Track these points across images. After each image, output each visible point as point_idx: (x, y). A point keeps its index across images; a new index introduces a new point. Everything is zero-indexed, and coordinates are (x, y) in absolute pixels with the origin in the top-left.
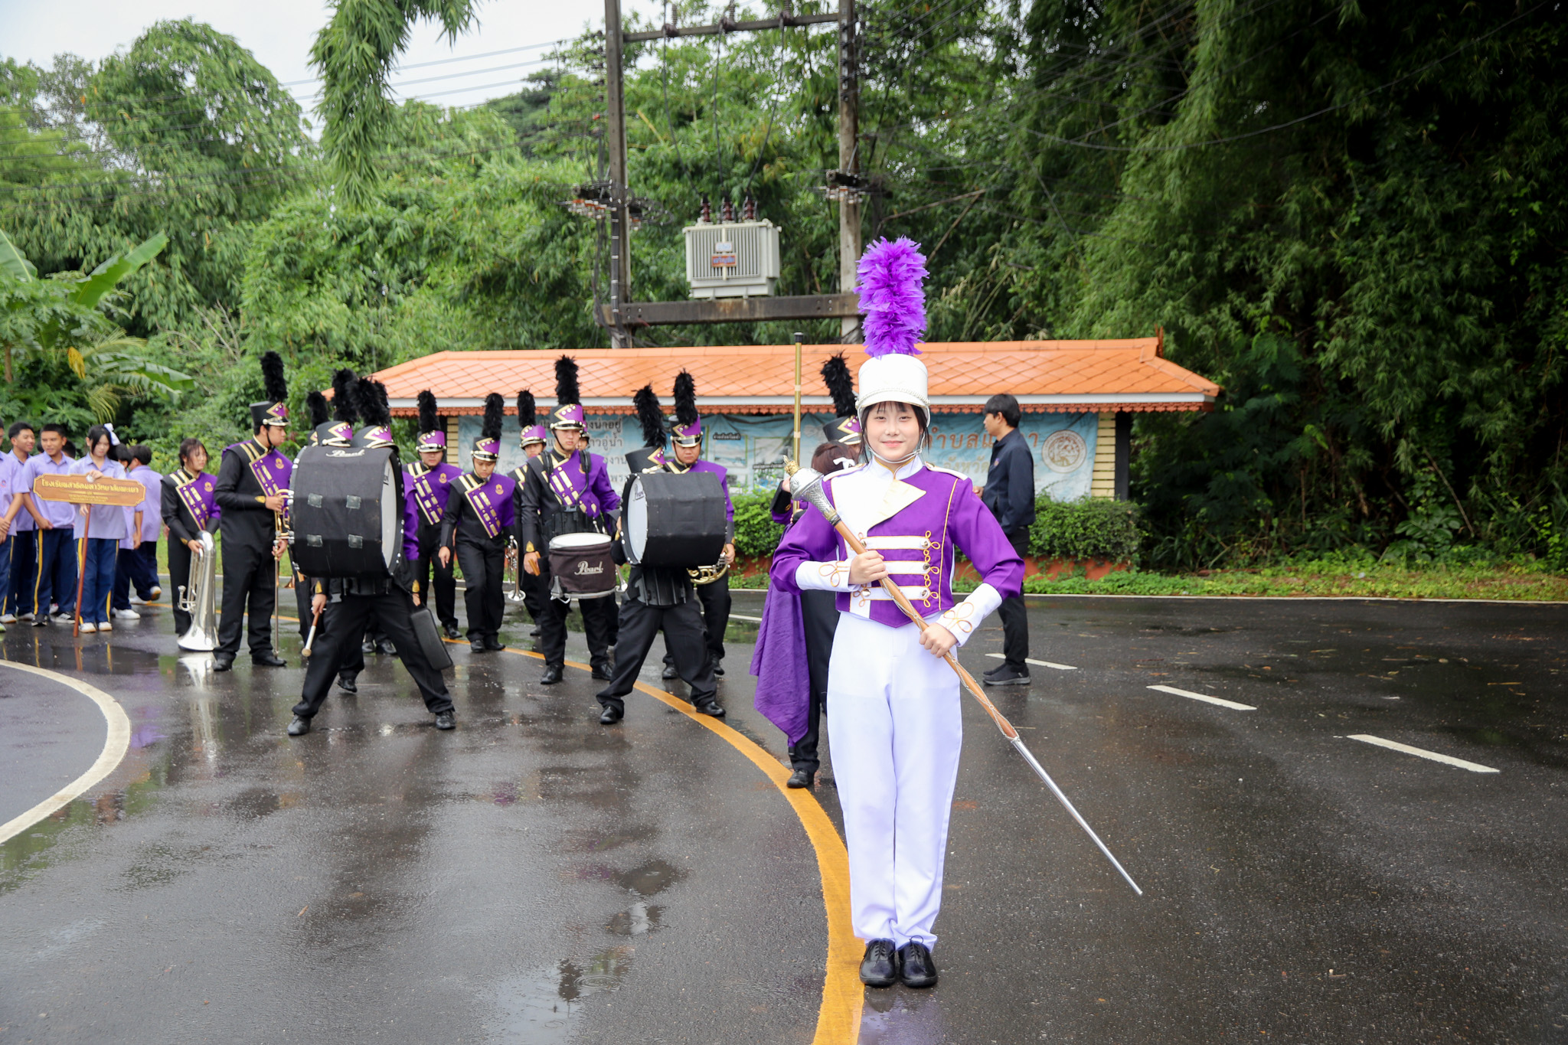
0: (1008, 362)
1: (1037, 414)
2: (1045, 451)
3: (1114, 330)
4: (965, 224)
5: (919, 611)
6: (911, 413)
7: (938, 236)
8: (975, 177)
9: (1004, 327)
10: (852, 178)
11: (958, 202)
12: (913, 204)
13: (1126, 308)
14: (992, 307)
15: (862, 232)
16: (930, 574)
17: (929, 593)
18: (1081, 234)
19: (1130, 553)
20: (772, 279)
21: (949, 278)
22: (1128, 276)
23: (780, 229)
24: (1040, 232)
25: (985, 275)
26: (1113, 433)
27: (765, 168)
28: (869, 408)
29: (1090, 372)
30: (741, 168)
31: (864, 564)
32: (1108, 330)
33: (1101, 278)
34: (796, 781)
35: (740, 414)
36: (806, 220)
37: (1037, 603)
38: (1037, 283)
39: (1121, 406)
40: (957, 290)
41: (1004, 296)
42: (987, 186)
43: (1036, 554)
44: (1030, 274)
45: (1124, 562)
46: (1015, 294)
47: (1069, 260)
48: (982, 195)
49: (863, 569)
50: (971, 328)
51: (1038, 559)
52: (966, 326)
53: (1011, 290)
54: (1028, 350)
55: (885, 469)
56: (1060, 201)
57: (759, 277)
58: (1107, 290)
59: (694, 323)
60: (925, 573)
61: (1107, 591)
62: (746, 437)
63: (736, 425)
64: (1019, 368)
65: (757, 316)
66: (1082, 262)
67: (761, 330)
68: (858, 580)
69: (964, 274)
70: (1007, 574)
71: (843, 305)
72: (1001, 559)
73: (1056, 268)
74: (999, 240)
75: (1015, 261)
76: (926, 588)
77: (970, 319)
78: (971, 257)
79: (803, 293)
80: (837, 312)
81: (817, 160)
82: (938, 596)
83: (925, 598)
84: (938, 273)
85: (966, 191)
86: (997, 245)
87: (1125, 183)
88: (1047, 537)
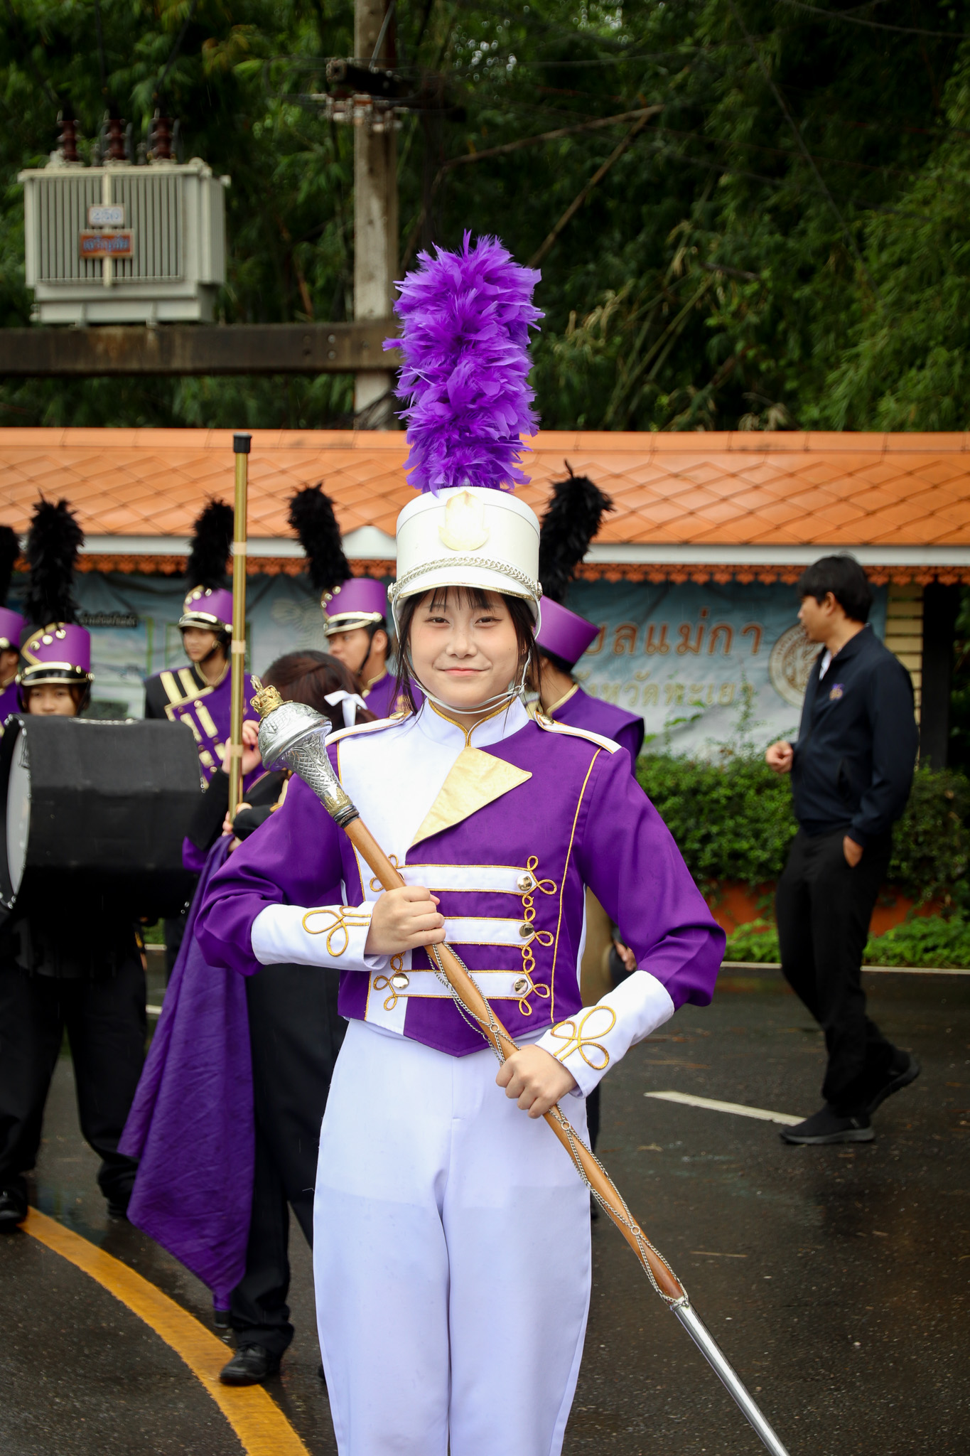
0: (702, 475)
1: (761, 585)
2: (777, 664)
3: (924, 413)
4: (617, 179)
5: (506, 1023)
6: (501, 611)
7: (561, 204)
8: (640, 79)
9: (696, 395)
10: (381, 75)
11: (606, 130)
12: (508, 133)
13: (950, 364)
14: (672, 357)
15: (401, 190)
16: (533, 945)
17: (530, 986)
18: (860, 207)
19: (950, 880)
20: (208, 289)
21: (582, 291)
22: (954, 300)
23: (226, 180)
24: (774, 200)
25: (658, 287)
26: (917, 627)
27: (207, 48)
28: (414, 601)
29: (871, 500)
30: (152, 43)
31: (398, 910)
32: (912, 411)
33: (898, 303)
34: (240, 1371)
35: (137, 573)
36: (284, 161)
37: (755, 983)
38: (766, 307)
39: (935, 571)
40: (598, 317)
41: (697, 333)
42: (667, 99)
43: (755, 880)
44: (749, 290)
45: (938, 898)
46: (721, 329)
47: (832, 260)
48: (653, 119)
49: (397, 921)
50: (628, 399)
51: (759, 891)
52: (618, 394)
53: (712, 322)
54: (744, 450)
55: (449, 725)
56: (815, 134)
57: (182, 281)
58: (911, 327)
59: (42, 375)
60: (524, 943)
61: (902, 960)
62: (150, 622)
63: (128, 595)
64: (724, 489)
65: (177, 364)
66: (859, 266)
67: (186, 396)
68: (384, 944)
69: (616, 286)
70: (690, 955)
71: (358, 348)
72: (679, 920)
73: (805, 275)
74: (688, 215)
75: (721, 261)
76: (524, 975)
77: (626, 377)
78: (629, 248)
79: (276, 317)
80: (346, 362)
81: (309, 35)
82: (550, 993)
83: (521, 996)
84: (562, 280)
85: (620, 108)
86: (685, 226)
87: (953, 101)
88: (778, 843)
